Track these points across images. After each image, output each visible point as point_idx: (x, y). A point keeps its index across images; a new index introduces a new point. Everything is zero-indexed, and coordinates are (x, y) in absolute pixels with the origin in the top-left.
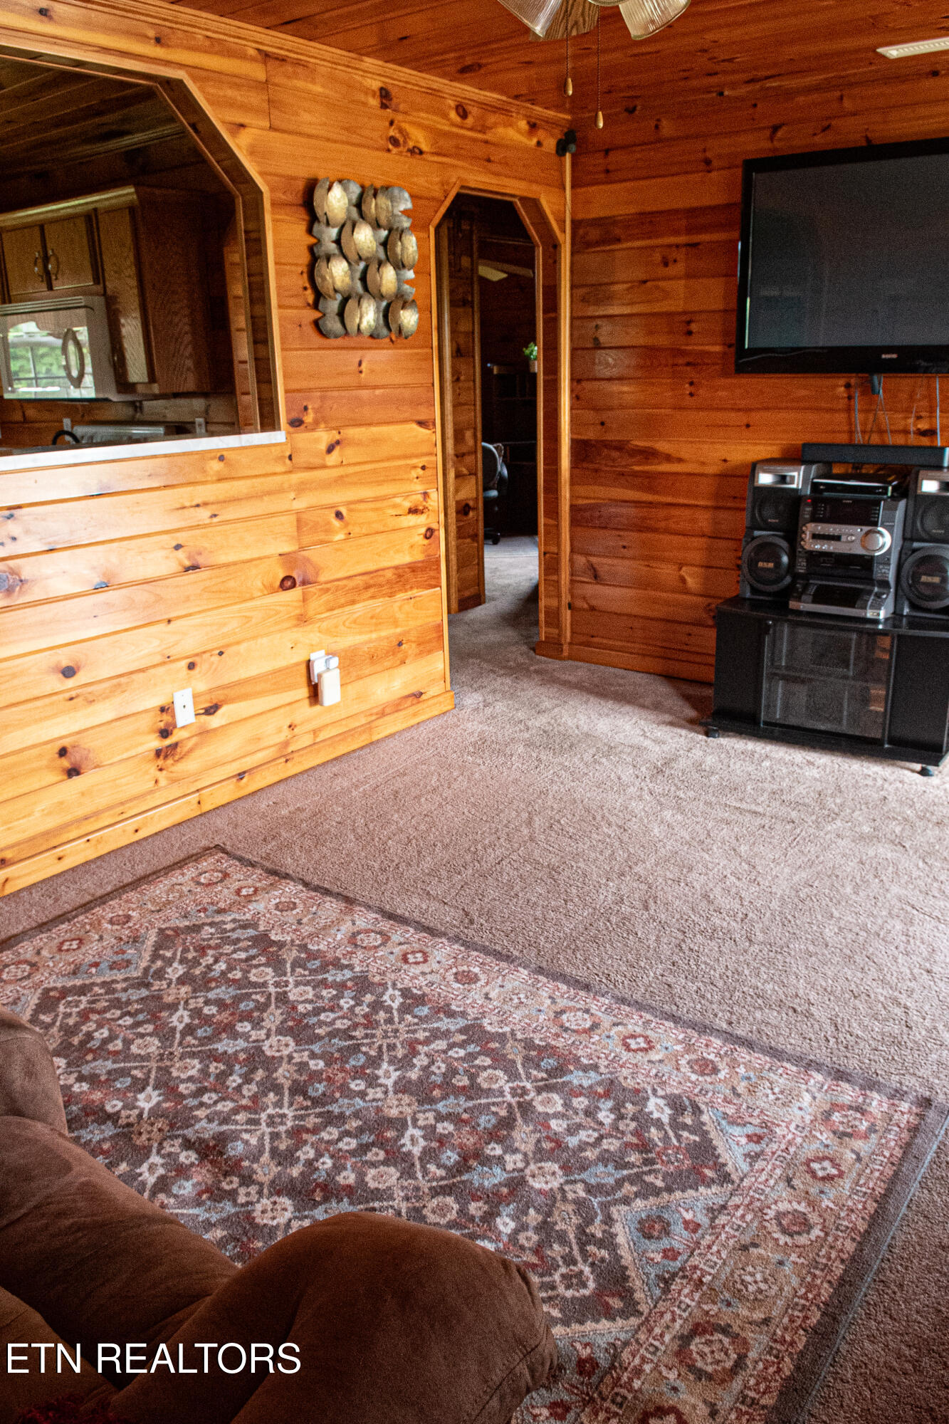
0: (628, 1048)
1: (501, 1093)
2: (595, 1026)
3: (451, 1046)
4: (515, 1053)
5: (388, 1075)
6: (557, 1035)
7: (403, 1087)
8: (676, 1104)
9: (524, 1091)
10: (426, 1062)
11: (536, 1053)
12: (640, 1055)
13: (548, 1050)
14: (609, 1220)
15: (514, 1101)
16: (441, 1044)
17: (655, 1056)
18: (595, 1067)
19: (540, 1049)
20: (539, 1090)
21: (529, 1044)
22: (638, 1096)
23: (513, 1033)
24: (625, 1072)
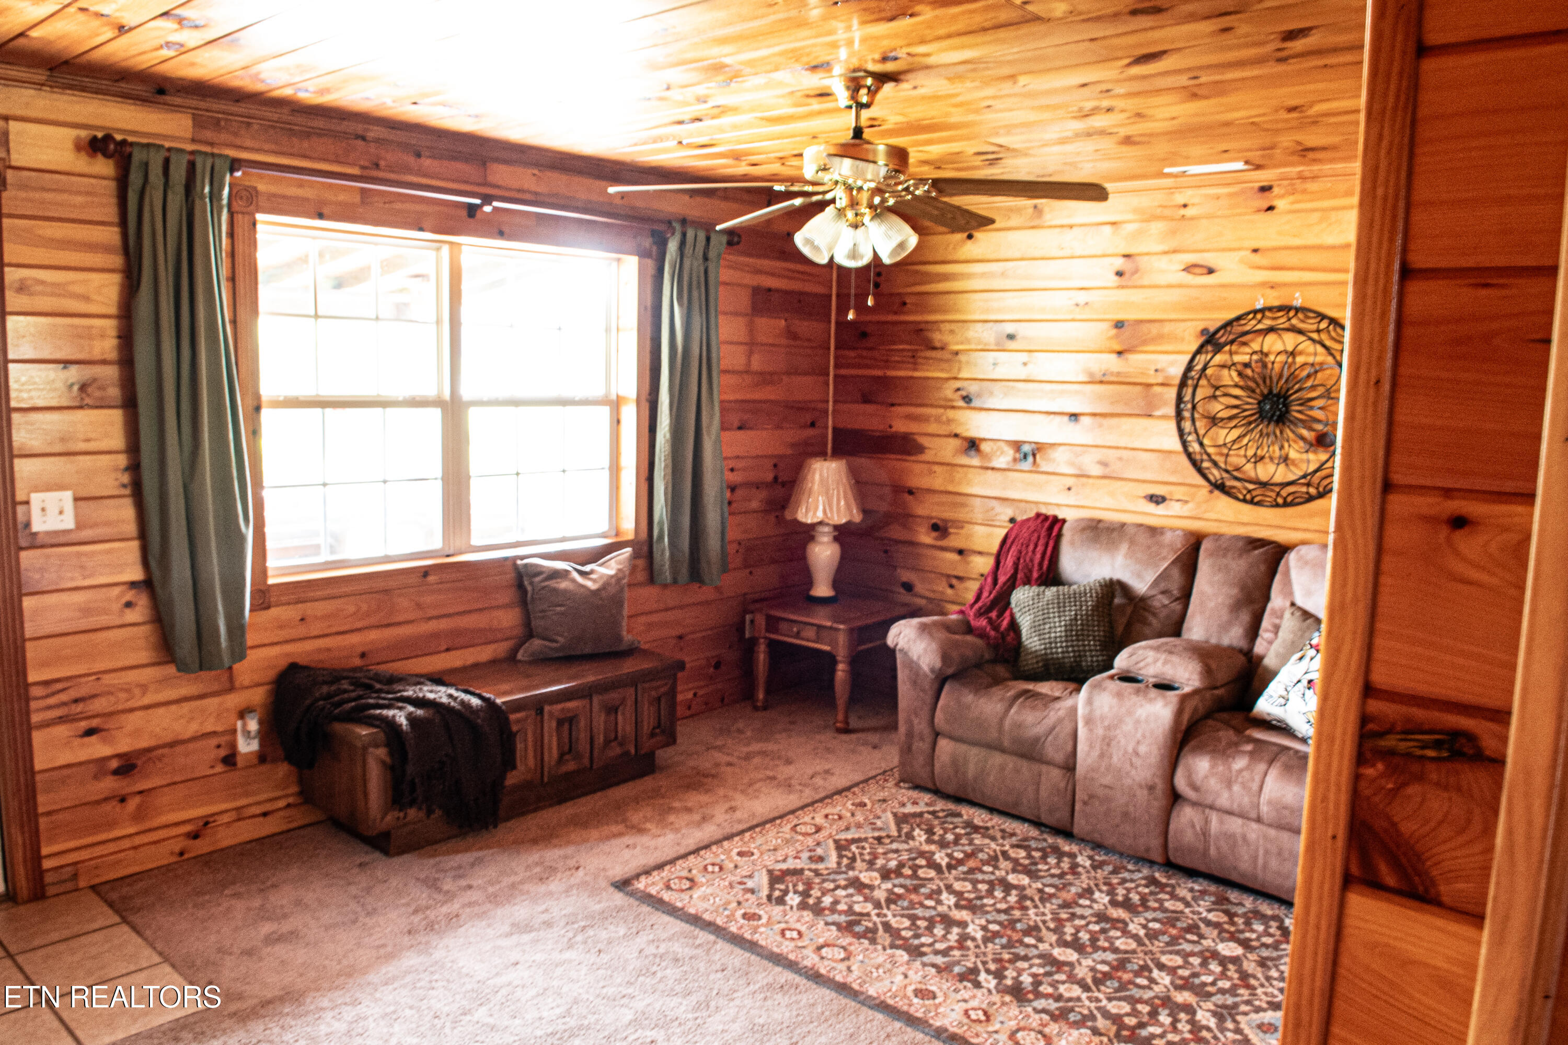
0: (800, 933)
1: (894, 916)
2: (819, 948)
3: (931, 945)
4: (883, 937)
5: (974, 930)
6: (850, 944)
7: (963, 924)
8: (781, 901)
9: (878, 915)
10: (949, 936)
11: (870, 935)
12: (793, 927)
13: (858, 936)
14: (839, 864)
15: (885, 911)
16: (940, 946)
17: (783, 926)
18: (827, 924)
19: (864, 937)
20: (868, 914)
21: (873, 941)
22: (803, 906)
23: (884, 949)
24: (807, 919)
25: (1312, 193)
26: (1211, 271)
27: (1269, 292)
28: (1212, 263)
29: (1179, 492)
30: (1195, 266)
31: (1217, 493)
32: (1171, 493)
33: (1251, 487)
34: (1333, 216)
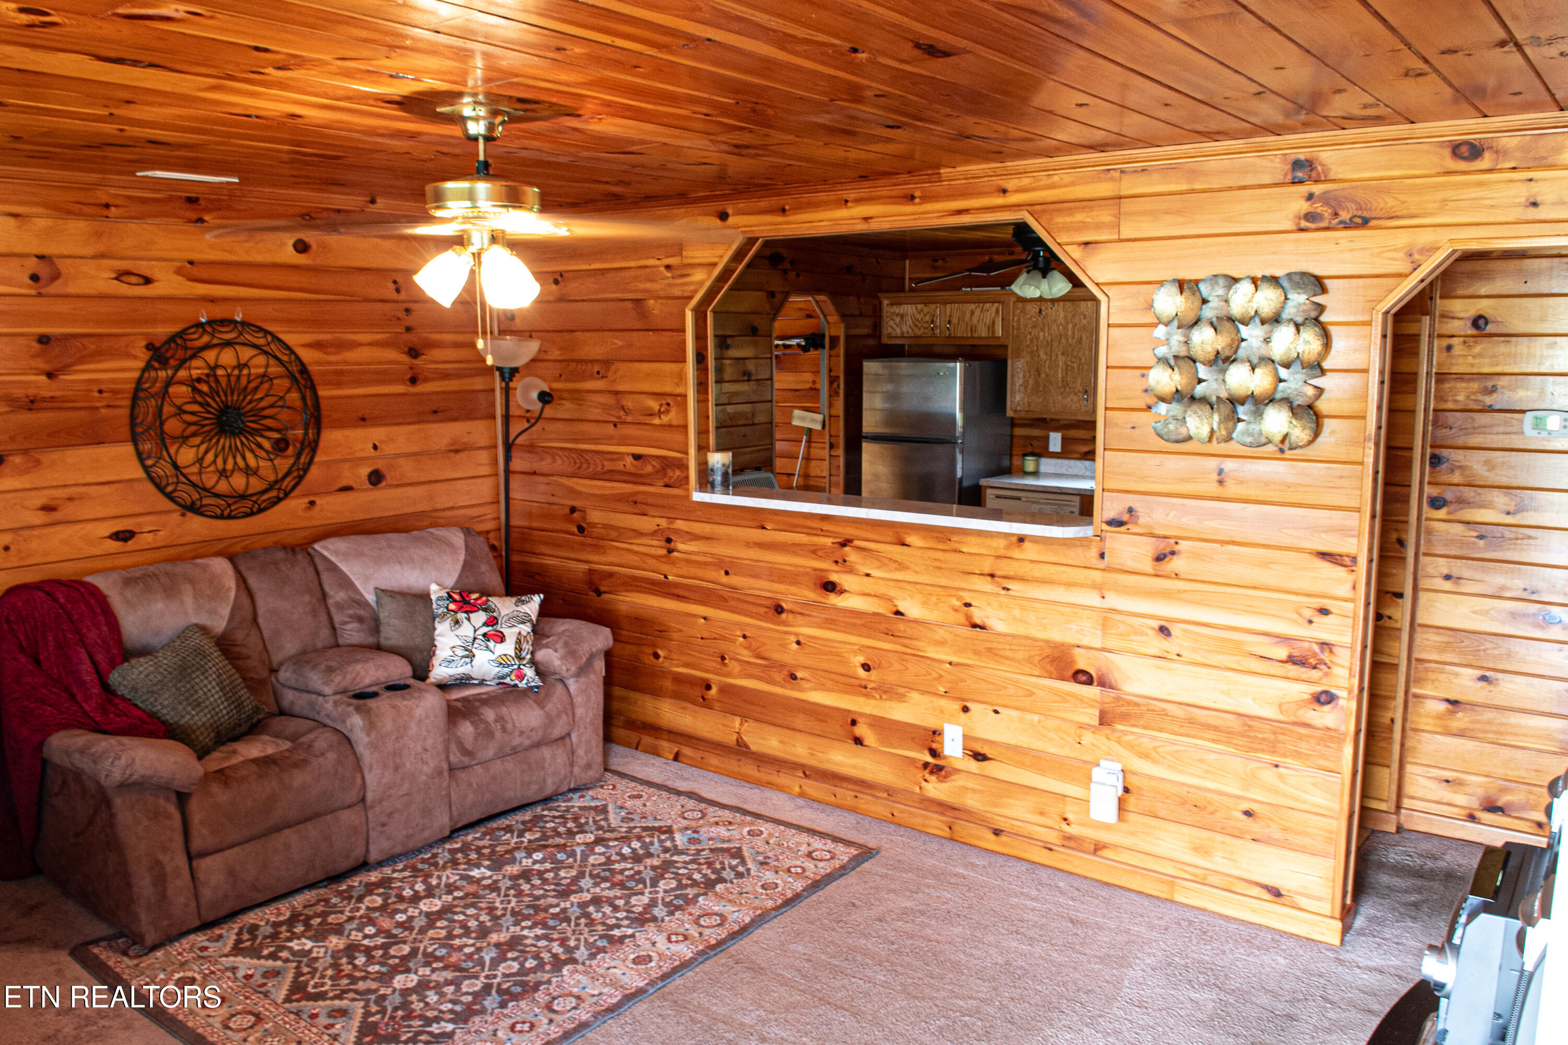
25: (238, 210)
26: (148, 281)
27: (210, 306)
28: (148, 273)
29: (148, 523)
30: (128, 273)
31: (189, 514)
32: (139, 525)
33: (230, 501)
34: (259, 236)
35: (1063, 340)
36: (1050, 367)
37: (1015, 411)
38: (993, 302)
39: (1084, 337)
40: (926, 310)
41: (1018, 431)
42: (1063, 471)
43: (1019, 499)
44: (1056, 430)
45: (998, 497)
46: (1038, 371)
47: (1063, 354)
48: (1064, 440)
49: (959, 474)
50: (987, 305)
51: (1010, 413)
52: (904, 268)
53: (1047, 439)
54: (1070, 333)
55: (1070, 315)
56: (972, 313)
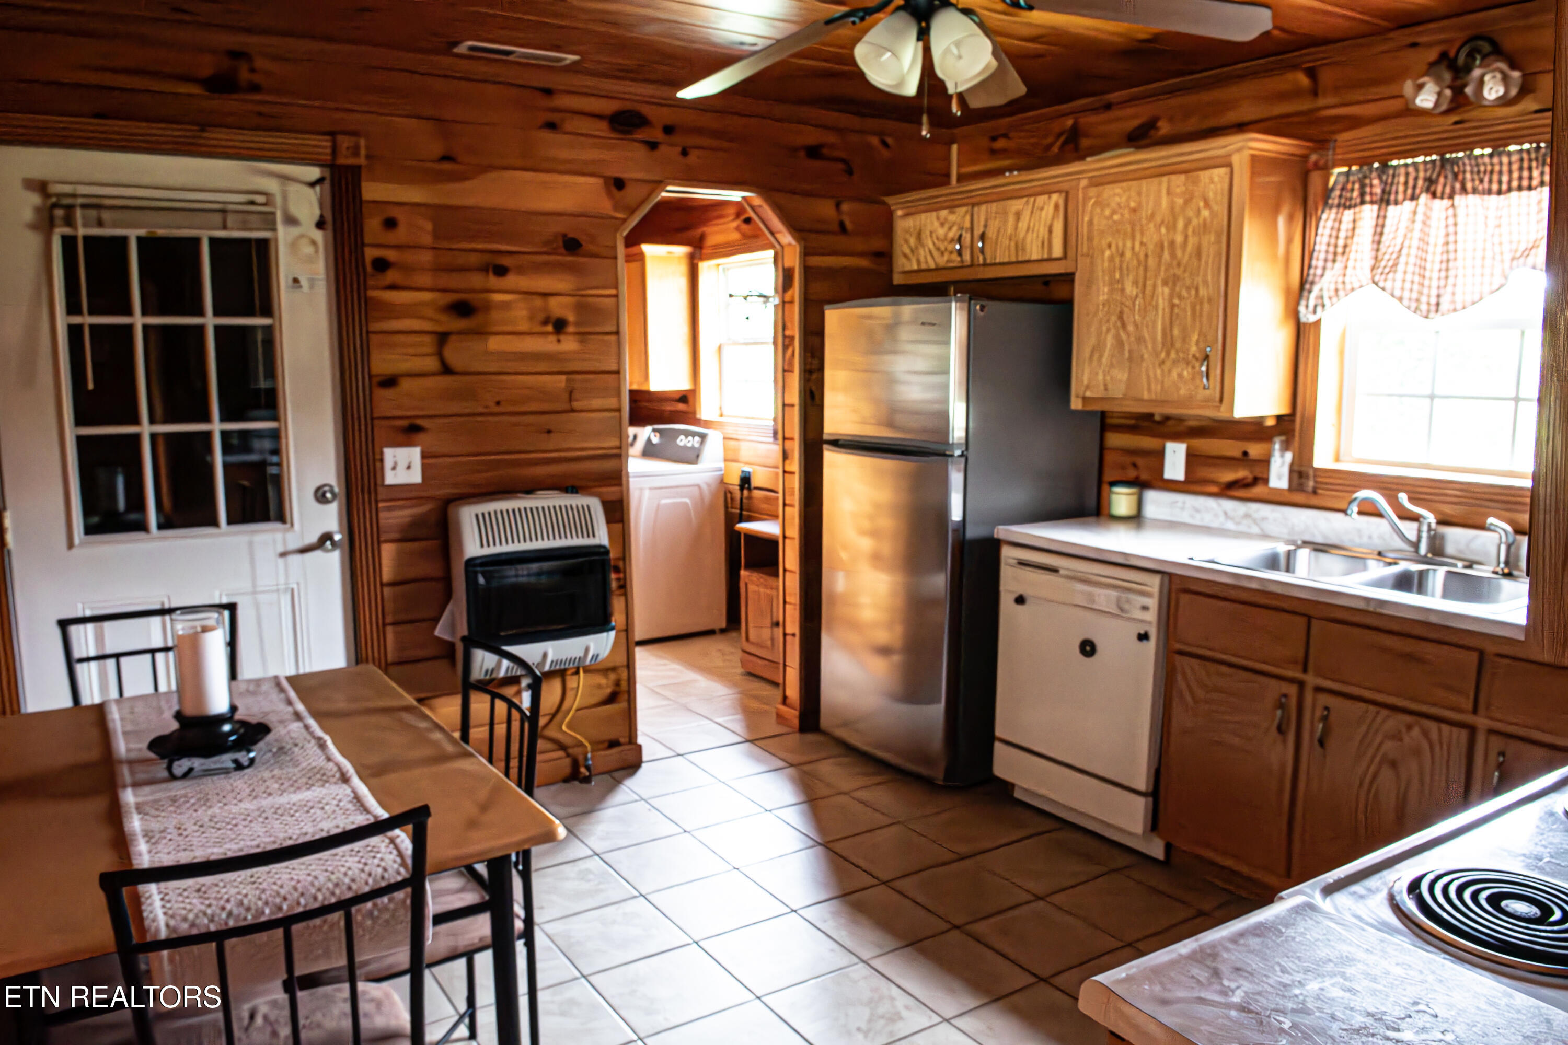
35: (1166, 255)
36: (1144, 311)
37: (1085, 399)
38: (1050, 193)
39: (1205, 243)
40: (952, 218)
41: (1115, 440)
42: (1185, 517)
43: (1054, 570)
44: (1177, 437)
45: (1022, 563)
46: (1121, 316)
47: (1165, 283)
48: (1192, 458)
49: (956, 514)
50: (1041, 199)
51: (1076, 404)
52: (947, 158)
53: (1160, 455)
54: (1179, 239)
55: (1180, 201)
56: (1018, 215)
